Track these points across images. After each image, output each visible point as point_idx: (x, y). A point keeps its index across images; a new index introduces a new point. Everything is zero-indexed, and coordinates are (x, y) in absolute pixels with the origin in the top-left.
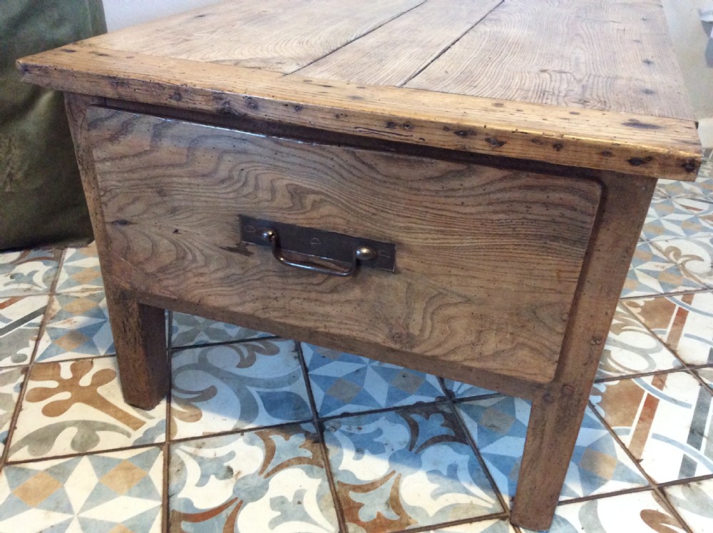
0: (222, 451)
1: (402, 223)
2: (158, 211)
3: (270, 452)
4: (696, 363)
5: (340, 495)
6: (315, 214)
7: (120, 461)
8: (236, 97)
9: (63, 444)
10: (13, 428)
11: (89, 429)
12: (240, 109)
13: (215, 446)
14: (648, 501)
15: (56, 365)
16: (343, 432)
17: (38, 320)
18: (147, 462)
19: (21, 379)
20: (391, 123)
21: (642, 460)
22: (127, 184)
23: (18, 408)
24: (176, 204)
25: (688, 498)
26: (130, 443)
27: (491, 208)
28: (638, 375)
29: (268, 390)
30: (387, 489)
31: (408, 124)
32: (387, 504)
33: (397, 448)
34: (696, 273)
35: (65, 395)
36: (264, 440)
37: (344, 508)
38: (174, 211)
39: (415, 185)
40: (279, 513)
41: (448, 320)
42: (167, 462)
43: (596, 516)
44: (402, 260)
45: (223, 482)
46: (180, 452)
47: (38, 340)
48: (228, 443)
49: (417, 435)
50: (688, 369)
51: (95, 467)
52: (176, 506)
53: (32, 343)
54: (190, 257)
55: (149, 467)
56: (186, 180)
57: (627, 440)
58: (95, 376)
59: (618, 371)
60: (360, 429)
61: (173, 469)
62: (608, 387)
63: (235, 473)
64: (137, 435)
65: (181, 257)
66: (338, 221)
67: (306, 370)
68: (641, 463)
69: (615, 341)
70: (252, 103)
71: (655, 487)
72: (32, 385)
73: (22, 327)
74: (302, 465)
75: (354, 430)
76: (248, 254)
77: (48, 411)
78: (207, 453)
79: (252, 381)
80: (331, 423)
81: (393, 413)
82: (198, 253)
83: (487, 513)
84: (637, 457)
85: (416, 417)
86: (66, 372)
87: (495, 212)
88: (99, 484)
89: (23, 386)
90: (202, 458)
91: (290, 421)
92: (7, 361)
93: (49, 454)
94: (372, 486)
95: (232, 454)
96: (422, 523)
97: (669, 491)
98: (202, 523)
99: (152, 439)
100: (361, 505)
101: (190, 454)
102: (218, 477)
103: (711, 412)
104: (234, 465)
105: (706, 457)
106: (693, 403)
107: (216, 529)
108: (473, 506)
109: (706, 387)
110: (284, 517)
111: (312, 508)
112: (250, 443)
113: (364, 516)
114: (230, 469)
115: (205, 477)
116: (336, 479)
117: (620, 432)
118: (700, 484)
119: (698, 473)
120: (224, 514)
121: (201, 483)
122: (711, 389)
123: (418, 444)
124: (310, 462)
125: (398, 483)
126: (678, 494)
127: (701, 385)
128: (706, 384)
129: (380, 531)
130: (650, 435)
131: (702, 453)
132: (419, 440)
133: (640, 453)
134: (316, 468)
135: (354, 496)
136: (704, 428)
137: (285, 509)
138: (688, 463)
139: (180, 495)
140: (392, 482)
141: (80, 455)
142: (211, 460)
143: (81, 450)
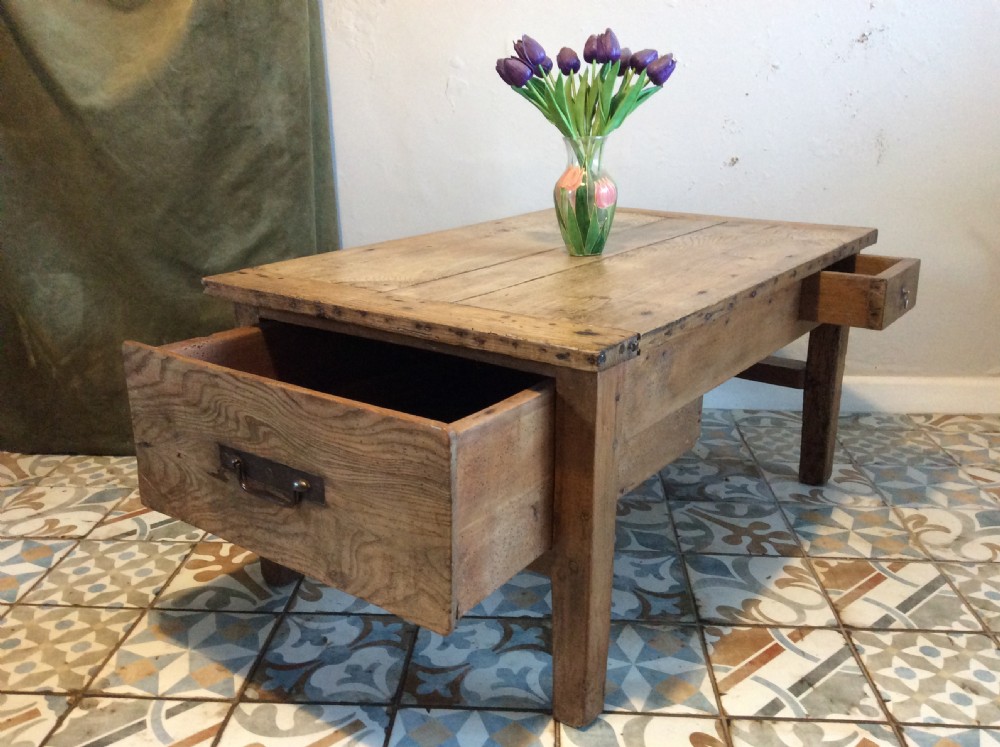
0: (324, 626)
3: (367, 631)
4: (855, 625)
5: (409, 673)
7: (240, 620)
8: (327, 306)
9: (200, 602)
10: (167, 584)
11: (226, 594)
12: (330, 314)
13: (321, 621)
14: (708, 728)
15: (219, 545)
18: (262, 624)
19: (187, 552)
20: (418, 325)
21: (724, 694)
23: (177, 571)
25: (752, 732)
26: (253, 608)
28: (777, 626)
30: (452, 676)
31: (429, 326)
32: (447, 686)
33: (482, 647)
34: (928, 544)
35: (217, 568)
36: (365, 623)
37: (408, 681)
40: (350, 676)
42: (277, 627)
43: (643, 729)
45: (314, 647)
46: (290, 622)
48: (334, 621)
49: (508, 640)
50: (842, 629)
51: (218, 622)
55: (261, 627)
57: (720, 676)
58: (246, 557)
59: (756, 619)
61: (279, 632)
62: (734, 631)
63: (328, 642)
64: (261, 603)
68: (722, 698)
69: (773, 593)
71: (724, 718)
72: (195, 557)
74: (389, 647)
77: (197, 577)
78: (312, 625)
81: (495, 621)
83: (537, 707)
84: (721, 689)
85: (515, 627)
86: (225, 552)
88: (216, 634)
90: (306, 628)
92: (182, 538)
93: (186, 608)
94: (443, 670)
95: (332, 629)
96: (470, 703)
97: (736, 723)
98: (282, 673)
99: (273, 608)
100: (424, 682)
101: (298, 624)
102: (312, 642)
103: (838, 669)
104: (330, 637)
105: (800, 704)
106: (824, 658)
107: (295, 676)
108: (526, 700)
109: (852, 647)
110: (353, 679)
111: (379, 678)
112: (353, 624)
113: (421, 690)
114: (325, 640)
115: (301, 641)
116: (413, 661)
117: (719, 669)
118: (774, 723)
119: (779, 715)
120: (304, 669)
121: (295, 646)
122: (856, 650)
123: (504, 647)
124: (397, 645)
125: (466, 671)
126: (744, 727)
127: (847, 644)
128: (854, 645)
129: (430, 702)
130: (751, 676)
131: (797, 700)
132: (508, 645)
133: (728, 689)
134: (399, 650)
135: (421, 675)
136: (818, 680)
137: (355, 674)
138: (775, 706)
139: (275, 651)
140: (462, 670)
141: (210, 611)
142: (313, 631)
143: (213, 608)
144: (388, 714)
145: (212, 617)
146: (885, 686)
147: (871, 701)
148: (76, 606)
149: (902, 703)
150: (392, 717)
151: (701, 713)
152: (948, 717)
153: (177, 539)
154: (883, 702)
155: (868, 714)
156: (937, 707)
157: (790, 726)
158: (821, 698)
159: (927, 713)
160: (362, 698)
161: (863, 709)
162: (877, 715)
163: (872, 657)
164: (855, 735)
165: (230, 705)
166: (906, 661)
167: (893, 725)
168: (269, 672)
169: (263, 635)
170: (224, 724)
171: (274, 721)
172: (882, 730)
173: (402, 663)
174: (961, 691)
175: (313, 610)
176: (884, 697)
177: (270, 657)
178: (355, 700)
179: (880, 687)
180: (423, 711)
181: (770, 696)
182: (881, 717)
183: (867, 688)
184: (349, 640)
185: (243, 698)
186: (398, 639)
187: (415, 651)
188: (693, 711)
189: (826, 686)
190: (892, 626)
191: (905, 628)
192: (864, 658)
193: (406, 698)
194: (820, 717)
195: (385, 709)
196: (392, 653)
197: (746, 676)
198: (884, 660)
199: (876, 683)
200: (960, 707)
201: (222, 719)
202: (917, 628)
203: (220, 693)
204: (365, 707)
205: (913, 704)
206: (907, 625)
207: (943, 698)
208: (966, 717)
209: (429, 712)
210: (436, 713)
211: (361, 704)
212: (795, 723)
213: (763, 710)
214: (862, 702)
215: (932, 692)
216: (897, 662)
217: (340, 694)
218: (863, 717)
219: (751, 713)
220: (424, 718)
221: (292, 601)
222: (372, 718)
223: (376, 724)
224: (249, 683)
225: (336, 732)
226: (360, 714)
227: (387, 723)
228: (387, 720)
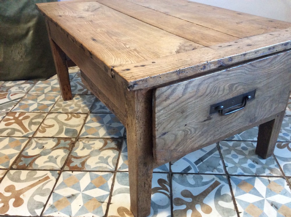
0: (44, 142)
3: (58, 144)
5: (69, 158)
7: (17, 140)
9: (5, 134)
11: (14, 130)
13: (44, 140)
14: (165, 176)
15: (16, 113)
16: (83, 142)
17: (18, 100)
18: (23, 141)
19: (5, 115)
21: (172, 165)
25: (179, 178)
26: (22, 135)
29: (69, 128)
30: (83, 160)
32: (81, 163)
33: (96, 149)
35: (13, 121)
36: (58, 141)
37: (68, 162)
42: (28, 142)
45: (39, 150)
46: (33, 140)
47: (15, 106)
48: (48, 140)
49: (105, 146)
51: (9, 140)
53: (13, 106)
55: (23, 142)
58: (24, 117)
60: (88, 142)
61: (28, 144)
63: (44, 148)
64: (25, 134)
67: (85, 123)
68: (172, 166)
71: (170, 173)
72: (7, 117)
73: (13, 102)
74: (64, 149)
75: (87, 142)
77: (6, 125)
78: (40, 142)
79: (66, 125)
80: (81, 139)
81: (102, 139)
83: (109, 170)
85: (108, 141)
86: (17, 115)
88: (7, 145)
89: (4, 117)
90: (38, 143)
91: (69, 137)
92: (4, 110)
94: (80, 157)
95: (47, 143)
96: (87, 170)
97: (174, 175)
98: (27, 159)
99: (29, 136)
100: (73, 162)
101: (35, 141)
102: (39, 148)
103: (212, 155)
104: (45, 146)
105: (197, 168)
106: (208, 151)
107: (30, 160)
108: (106, 168)
109: (218, 147)
110: (49, 161)
111: (59, 160)
112: (54, 141)
113: (72, 165)
114: (43, 147)
115: (36, 147)
116: (71, 154)
118: (187, 175)
119: (189, 172)
120: (34, 158)
121: (33, 149)
122: (220, 148)
123: (103, 149)
124: (67, 148)
125: (88, 158)
126: (176, 176)
127: (217, 146)
128: (219, 146)
129: (73, 170)
130: (183, 158)
131: (196, 166)
133: (174, 163)
134: (68, 150)
135: (73, 159)
136: (205, 159)
137: (52, 160)
138: (189, 168)
139: (26, 151)
140: (86, 158)
141: (8, 137)
142: (40, 144)
143: (9, 136)
144: (58, 174)
145: (8, 139)
146: (227, 162)
147: (221, 167)
149: (232, 167)
150: (60, 174)
151: (163, 171)
152: (246, 173)
153: (2, 111)
154: (225, 167)
155: (219, 172)
156: (244, 169)
157: (192, 176)
158: (205, 166)
159: (239, 171)
160: (51, 168)
161: (218, 170)
162: (222, 172)
163: (225, 151)
164: (214, 179)
165: (7, 171)
166: (236, 152)
167: (227, 175)
168: (22, 159)
169: (23, 145)
170: (3, 178)
171: (20, 177)
172: (223, 177)
173: (68, 155)
174: (253, 163)
175: (42, 137)
176: (226, 165)
177: (23, 153)
178: (48, 169)
179: (225, 162)
180: (71, 172)
181: (188, 165)
182: (224, 172)
183: (221, 162)
184: (52, 147)
185: (12, 168)
186: (68, 146)
187: (73, 151)
188: (161, 171)
189: (207, 161)
190: (233, 139)
191: (238, 140)
192: (222, 151)
193: (66, 168)
194: (203, 173)
195: (58, 172)
196: (65, 152)
197: (181, 158)
198: (228, 152)
199: (224, 160)
200: (251, 169)
201: (3, 176)
202: (242, 140)
203: (4, 166)
204: (51, 171)
205: (235, 168)
206: (239, 139)
207: (246, 165)
208: (253, 173)
209: (72, 172)
210: (75, 173)
212: (194, 175)
213: (184, 170)
214: (218, 167)
215: (242, 163)
216: (233, 152)
217: (43, 167)
218: (217, 173)
219: (180, 172)
220: (70, 175)
221: (35, 133)
222: (53, 175)
223: (54, 177)
224: (14, 163)
225: (40, 180)
226: (49, 174)
227: (57, 177)
228: (58, 175)
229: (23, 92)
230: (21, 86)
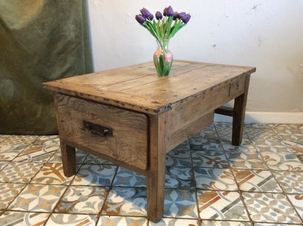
0: (81, 189)
1: (113, 123)
2: (69, 118)
3: (94, 192)
4: (244, 191)
5: (105, 205)
6: (97, 120)
7: (56, 187)
8: (79, 93)
9: (44, 182)
10: (35, 176)
11: (52, 179)
12: (79, 95)
13: (80, 188)
14: (195, 222)
15: (52, 164)
16: (116, 191)
17: (53, 153)
18: (62, 189)
19: (42, 166)
20: (105, 99)
21: (200, 212)
22: (63, 112)
23: (39, 172)
24: (72, 117)
25: (208, 224)
26: (60, 184)
27: (128, 121)
28: (219, 190)
29: (102, 177)
30: (118, 206)
31: (108, 100)
32: (116, 209)
33: (129, 196)
34: (269, 165)
35: (51, 171)
36: (94, 189)
37: (104, 207)
38: (71, 119)
39: (114, 114)
40: (87, 205)
41: (124, 150)
42: (67, 190)
43: (174, 223)
44: (114, 134)
45: (77, 196)
46: (71, 188)
47: (51, 157)
48: (84, 188)
49: (137, 194)
50: (240, 192)
51: (49, 188)
52: (63, 199)
53: (49, 158)
54: (75, 131)
55: (62, 190)
56: (73, 111)
57: (200, 206)
58: (59, 168)
59: (213, 188)
60: (121, 190)
62: (206, 192)
64: (63, 182)
65: (73, 131)
66: (101, 122)
67: (116, 174)
69: (220, 180)
70: (82, 94)
71: (200, 220)
72: (44, 167)
73: (49, 154)
74: (100, 196)
75: (120, 191)
76: (85, 130)
77: (44, 174)
78: (77, 189)
79: (99, 175)
80: (114, 188)
81: (133, 188)
82: (76, 130)
83: (143, 216)
84: (200, 211)
85: (139, 190)
86: (53, 166)
87: (129, 122)
88: (48, 192)
89: (42, 167)
90: (75, 190)
91: (103, 186)
92: (41, 161)
93: (40, 183)
94: (115, 204)
95: (83, 191)
96: (123, 214)
97: (203, 221)
98: (67, 204)
99: (66, 184)
100: (109, 207)
101: (73, 189)
102: (77, 195)
103: (237, 204)
104: (82, 193)
105: (224, 216)
106: (233, 201)
107: (69, 206)
108: (140, 213)
109: (242, 198)
110: (88, 206)
111: (96, 206)
112: (90, 189)
113: (108, 210)
114: (81, 194)
115: (74, 194)
116: (107, 201)
117: (200, 204)
118: (215, 221)
119: (217, 219)
120: (73, 203)
121: (72, 196)
122: (243, 198)
123: (135, 197)
124: (102, 196)
125: (123, 204)
126: (205, 222)
127: (240, 196)
128: (242, 197)
129: (110, 214)
130: (210, 206)
131: (223, 214)
132: (136, 196)
133: (202, 210)
135: (109, 205)
136: (230, 208)
137: (89, 205)
138: (216, 216)
139: (65, 197)
140: (121, 204)
141: (47, 185)
142: (77, 191)
143: (48, 183)
144: (97, 217)
146: (251, 210)
147: (246, 215)
148: (7, 182)
149: (255, 215)
150: (98, 218)
151: (193, 218)
152: (269, 220)
153: (40, 162)
154: (249, 215)
155: (244, 219)
156: (266, 217)
157: (220, 222)
158: (230, 213)
159: (262, 219)
160: (90, 213)
161: (243, 218)
162: (247, 219)
163: (248, 201)
165: (49, 214)
166: (258, 202)
167: (252, 222)
168: (63, 204)
169: (62, 192)
170: (47, 220)
171: (62, 219)
172: (248, 224)
173: (103, 201)
174: (274, 212)
175: (78, 185)
176: (250, 213)
178: (87, 213)
179: (249, 210)
180: (108, 217)
181: (215, 212)
182: (248, 220)
183: (245, 211)
184: (88, 194)
185: (54, 212)
186: (103, 194)
187: (108, 198)
188: (190, 217)
189: (232, 210)
190: (255, 191)
191: (259, 191)
192: (245, 201)
193: (103, 212)
194: (230, 220)
195: (96, 216)
196: (100, 198)
197: (208, 206)
198: (251, 202)
199: (248, 209)
200: (273, 217)
201: (47, 218)
202: (262, 191)
203: (47, 210)
204: (90, 215)
205: (259, 216)
206: (260, 191)
207: (268, 214)
208: (275, 220)
209: (110, 217)
210: (112, 217)
211: (89, 214)
212: (221, 221)
213: (212, 217)
214: (243, 215)
215: (265, 212)
216: (255, 202)
217: (83, 211)
218: (242, 220)
219: (208, 218)
220: (108, 219)
221: (72, 182)
222: (92, 219)
223: (93, 220)
224: (56, 207)
225: (81, 223)
226: (89, 217)
227: (96, 220)
228: (97, 219)
229: (57, 145)
230: (54, 140)
